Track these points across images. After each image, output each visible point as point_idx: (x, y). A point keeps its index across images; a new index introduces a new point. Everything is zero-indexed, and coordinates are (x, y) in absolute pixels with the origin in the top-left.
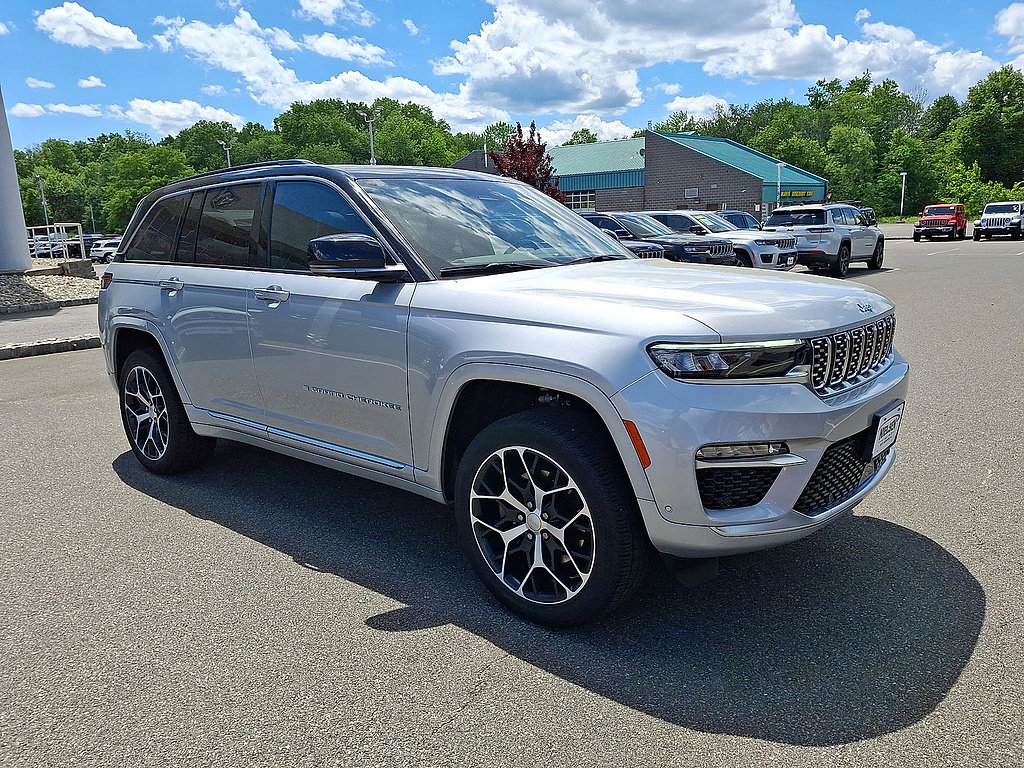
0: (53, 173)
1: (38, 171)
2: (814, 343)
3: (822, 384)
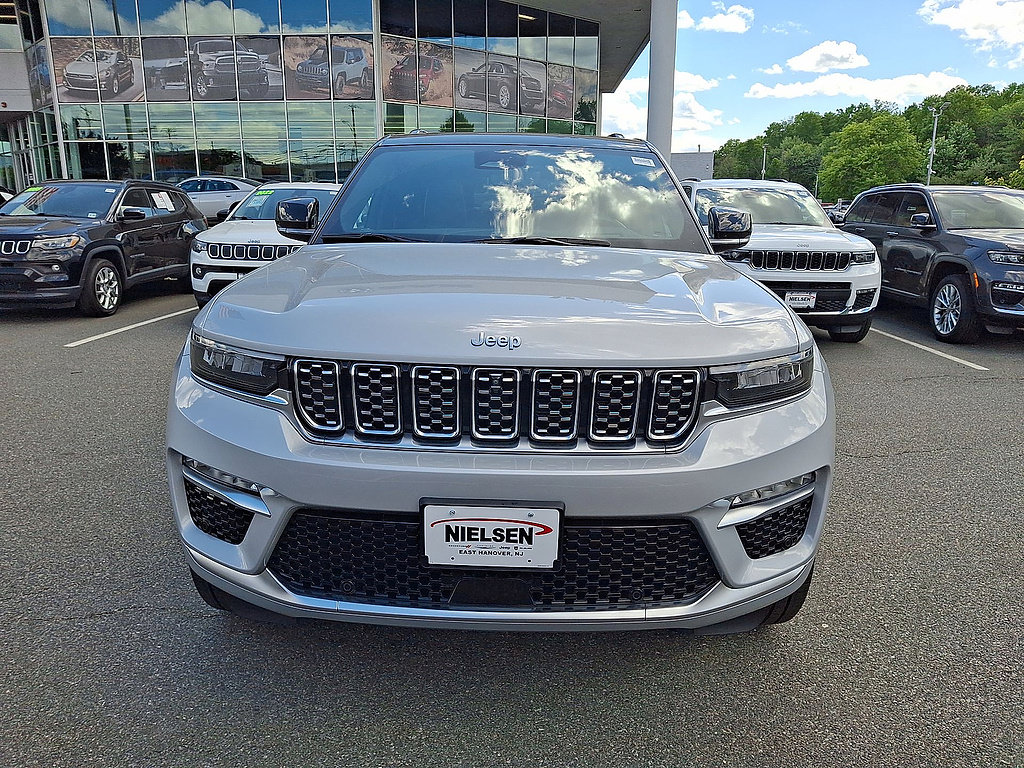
0: (797, 144)
2: (301, 365)
3: (336, 425)
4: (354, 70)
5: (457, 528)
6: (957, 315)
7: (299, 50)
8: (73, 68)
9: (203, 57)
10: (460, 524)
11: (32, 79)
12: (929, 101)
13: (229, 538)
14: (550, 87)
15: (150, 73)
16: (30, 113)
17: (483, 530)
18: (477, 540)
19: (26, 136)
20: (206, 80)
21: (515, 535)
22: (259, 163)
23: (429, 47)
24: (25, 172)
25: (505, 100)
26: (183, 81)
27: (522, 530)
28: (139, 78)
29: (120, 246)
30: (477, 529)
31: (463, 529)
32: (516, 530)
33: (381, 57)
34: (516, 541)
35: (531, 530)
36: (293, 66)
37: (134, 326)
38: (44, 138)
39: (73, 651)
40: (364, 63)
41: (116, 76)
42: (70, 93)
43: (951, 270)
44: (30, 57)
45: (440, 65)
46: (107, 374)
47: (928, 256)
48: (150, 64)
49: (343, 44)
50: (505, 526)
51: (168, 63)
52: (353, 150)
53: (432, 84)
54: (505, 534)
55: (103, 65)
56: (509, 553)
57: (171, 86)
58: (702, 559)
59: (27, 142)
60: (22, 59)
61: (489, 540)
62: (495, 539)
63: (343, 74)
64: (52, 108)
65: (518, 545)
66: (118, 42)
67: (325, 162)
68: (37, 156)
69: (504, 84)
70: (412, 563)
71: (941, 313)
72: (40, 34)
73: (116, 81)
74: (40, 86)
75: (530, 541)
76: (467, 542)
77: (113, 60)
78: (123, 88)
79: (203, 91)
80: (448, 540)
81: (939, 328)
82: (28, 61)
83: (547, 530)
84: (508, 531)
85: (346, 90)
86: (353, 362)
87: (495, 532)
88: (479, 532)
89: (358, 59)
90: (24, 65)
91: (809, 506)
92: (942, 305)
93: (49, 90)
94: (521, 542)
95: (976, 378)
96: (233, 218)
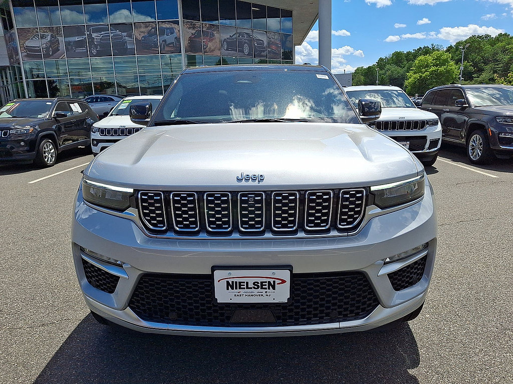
0: (393, 68)
1: (388, 66)
2: (142, 194)
3: (163, 227)
4: (170, 38)
5: (233, 282)
6: (481, 150)
7: (142, 30)
8: (29, 43)
9: (94, 35)
10: (234, 280)
11: (8, 49)
12: (459, 44)
13: (107, 290)
14: (269, 43)
15: (68, 44)
16: (8, 67)
17: (247, 283)
18: (244, 288)
19: (7, 78)
20: (96, 46)
21: (266, 285)
22: (124, 87)
23: (208, 26)
24: (7, 96)
25: (246, 51)
26: (84, 47)
27: (269, 282)
28: (62, 47)
29: (55, 131)
30: (244, 282)
31: (236, 282)
32: (266, 282)
33: (183, 31)
34: (266, 288)
35: (274, 282)
36: (140, 38)
37: (63, 172)
38: (16, 79)
39: (33, 345)
40: (175, 35)
41: (50, 46)
42: (28, 56)
43: (476, 128)
44: (7, 39)
45: (213, 35)
46: (50, 197)
47: (465, 120)
48: (68, 39)
49: (164, 26)
50: (259, 280)
51: (77, 39)
52: (171, 79)
53: (210, 44)
54: (259, 285)
55: (44, 41)
56: (262, 295)
57: (79, 50)
58: (370, 293)
59: (7, 81)
60: (3, 39)
61: (251, 288)
62: (254, 288)
63: (165, 41)
64: (19, 63)
65: (267, 290)
66: (51, 29)
67: (158, 85)
68: (13, 88)
69: (245, 43)
70: (209, 302)
71: (473, 149)
72: (12, 27)
73: (51, 49)
74: (12, 53)
75: (274, 289)
76: (238, 290)
77: (49, 38)
78: (54, 52)
79: (94, 52)
80: (228, 289)
81: (472, 157)
82: (6, 40)
83: (283, 282)
84: (262, 283)
85: (167, 49)
86: (171, 192)
87: (254, 284)
88: (245, 284)
89: (172, 33)
90: (4, 42)
91: (425, 260)
92: (473, 146)
93: (17, 54)
94: (269, 289)
95: (493, 182)
96: (112, 115)
